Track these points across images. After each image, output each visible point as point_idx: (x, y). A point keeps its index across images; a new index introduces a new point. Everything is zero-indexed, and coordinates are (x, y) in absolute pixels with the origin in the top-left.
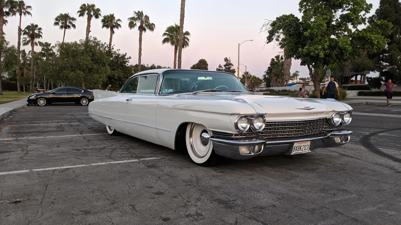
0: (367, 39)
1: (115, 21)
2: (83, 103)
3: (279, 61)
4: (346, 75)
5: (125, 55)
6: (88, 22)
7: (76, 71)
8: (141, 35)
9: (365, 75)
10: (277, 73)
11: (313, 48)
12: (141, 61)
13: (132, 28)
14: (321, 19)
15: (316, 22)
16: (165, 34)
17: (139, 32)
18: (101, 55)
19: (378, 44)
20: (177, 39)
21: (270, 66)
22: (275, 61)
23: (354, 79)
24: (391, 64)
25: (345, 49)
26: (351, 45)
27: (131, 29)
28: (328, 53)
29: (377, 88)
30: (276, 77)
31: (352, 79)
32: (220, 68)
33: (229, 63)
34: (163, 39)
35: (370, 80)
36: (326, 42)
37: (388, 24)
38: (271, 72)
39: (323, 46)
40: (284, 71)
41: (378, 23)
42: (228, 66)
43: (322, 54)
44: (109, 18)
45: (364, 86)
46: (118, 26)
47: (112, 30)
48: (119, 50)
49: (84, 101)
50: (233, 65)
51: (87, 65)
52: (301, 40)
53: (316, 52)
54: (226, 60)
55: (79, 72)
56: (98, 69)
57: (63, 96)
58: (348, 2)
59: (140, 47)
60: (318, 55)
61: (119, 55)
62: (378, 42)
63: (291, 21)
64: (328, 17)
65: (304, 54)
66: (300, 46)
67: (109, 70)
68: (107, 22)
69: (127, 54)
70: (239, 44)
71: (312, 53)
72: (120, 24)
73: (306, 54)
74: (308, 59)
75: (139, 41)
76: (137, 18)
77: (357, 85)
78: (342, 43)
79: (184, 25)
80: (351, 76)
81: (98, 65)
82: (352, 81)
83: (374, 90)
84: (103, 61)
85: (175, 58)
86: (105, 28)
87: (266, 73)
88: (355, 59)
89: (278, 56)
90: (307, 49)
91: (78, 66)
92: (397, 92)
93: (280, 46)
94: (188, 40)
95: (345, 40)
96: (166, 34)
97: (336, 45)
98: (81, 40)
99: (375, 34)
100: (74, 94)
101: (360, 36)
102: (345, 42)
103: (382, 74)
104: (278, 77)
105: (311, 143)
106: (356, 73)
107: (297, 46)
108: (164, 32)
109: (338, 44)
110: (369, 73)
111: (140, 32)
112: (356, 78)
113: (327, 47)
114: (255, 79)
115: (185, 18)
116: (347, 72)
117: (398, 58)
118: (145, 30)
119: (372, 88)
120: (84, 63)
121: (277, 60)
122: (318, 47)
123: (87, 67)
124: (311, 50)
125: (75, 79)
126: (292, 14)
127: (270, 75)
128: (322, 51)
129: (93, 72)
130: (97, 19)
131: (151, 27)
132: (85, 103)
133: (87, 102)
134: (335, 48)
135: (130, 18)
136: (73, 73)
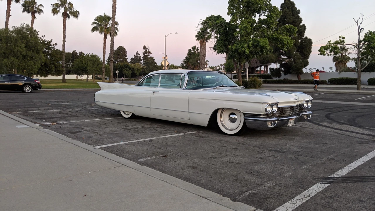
0: (280, 40)
1: (37, 6)
2: (26, 90)
3: (196, 52)
4: (253, 66)
5: (51, 41)
6: (7, 6)
7: (10, 58)
8: (65, 21)
9: (267, 67)
10: (194, 63)
11: (240, 46)
12: (65, 47)
13: (56, 14)
14: (246, 22)
15: (242, 25)
16: (94, 23)
17: (62, 18)
18: (35, 42)
19: (288, 44)
20: (106, 28)
21: (187, 56)
22: (192, 51)
23: (258, 69)
24: (289, 58)
25: (265, 48)
26: (269, 45)
27: (54, 15)
28: (252, 50)
29: (278, 77)
30: (193, 66)
31: (257, 69)
32: (137, 55)
33: (148, 51)
34: (92, 28)
35: (272, 70)
36: (250, 41)
37: (294, 29)
38: (188, 61)
39: (248, 45)
40: (200, 61)
41: (287, 27)
42: (147, 54)
43: (247, 51)
44: (31, 3)
45: (267, 75)
46: (40, 11)
47: (33, 16)
48: (45, 36)
49: (28, 88)
50: (152, 53)
51: (21, 52)
52: (228, 38)
53: (243, 50)
54: (145, 48)
55: (12, 58)
56: (32, 56)
57: (6, 83)
58: (265, 9)
59: (64, 33)
60: (244, 52)
61: (45, 41)
62: (287, 42)
63: (222, 21)
64: (252, 21)
65: (233, 51)
66: (227, 43)
67: (44, 57)
68: (28, 7)
69: (52, 41)
70: (165, 36)
71: (240, 50)
72: (41, 10)
73: (235, 51)
74: (235, 55)
75: (63, 27)
76: (61, 5)
77: (261, 74)
78: (263, 43)
79: (116, 17)
80: (257, 67)
81: (32, 52)
82: (258, 71)
83: (275, 79)
84: (37, 48)
85: (104, 46)
86: (25, 13)
87: (183, 62)
88: (268, 54)
89: (194, 47)
90: (236, 47)
91: (12, 53)
92: (293, 80)
93: (197, 38)
94: (117, 29)
95: (265, 40)
96: (96, 23)
97: (258, 44)
98: (14, 26)
99: (285, 36)
100: (17, 81)
101: (273, 37)
102: (265, 42)
103: (282, 66)
104: (195, 66)
105: (295, 120)
106: (260, 64)
107: (225, 43)
108: (93, 21)
109: (259, 44)
110: (271, 65)
111: (64, 19)
112: (260, 68)
113: (251, 45)
114: (173, 67)
115: (116, 10)
116: (253, 64)
117: (294, 53)
118: (69, 17)
119: (274, 77)
120: (18, 50)
121: (193, 50)
122: (244, 45)
123: (21, 54)
124: (239, 47)
125: (10, 65)
126: (219, 15)
127: (187, 64)
128: (247, 49)
129: (27, 59)
130: (17, 3)
131: (76, 14)
132: (28, 90)
133: (30, 89)
134: (257, 46)
135: (54, 4)
136: (6, 60)
